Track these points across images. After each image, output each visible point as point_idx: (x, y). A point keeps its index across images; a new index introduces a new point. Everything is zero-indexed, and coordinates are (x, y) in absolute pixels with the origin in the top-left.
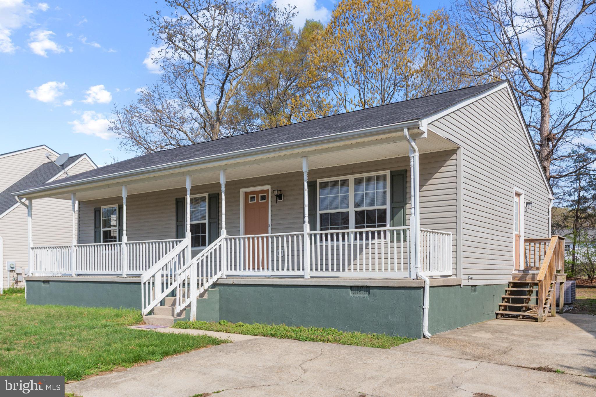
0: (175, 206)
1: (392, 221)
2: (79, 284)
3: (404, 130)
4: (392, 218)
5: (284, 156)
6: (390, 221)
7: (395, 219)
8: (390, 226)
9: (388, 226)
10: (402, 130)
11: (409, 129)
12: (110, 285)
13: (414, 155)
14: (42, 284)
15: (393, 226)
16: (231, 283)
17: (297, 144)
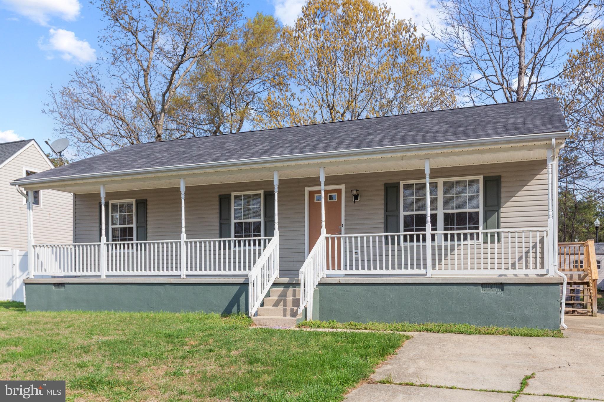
0: (218, 203)
1: (485, 223)
2: (114, 286)
3: (553, 140)
4: (485, 220)
5: (403, 157)
6: (484, 223)
7: (488, 221)
8: (483, 229)
9: (481, 228)
10: (551, 140)
11: (556, 139)
12: (162, 287)
13: (552, 163)
14: (53, 287)
15: (487, 229)
16: (337, 282)
17: (430, 147)
